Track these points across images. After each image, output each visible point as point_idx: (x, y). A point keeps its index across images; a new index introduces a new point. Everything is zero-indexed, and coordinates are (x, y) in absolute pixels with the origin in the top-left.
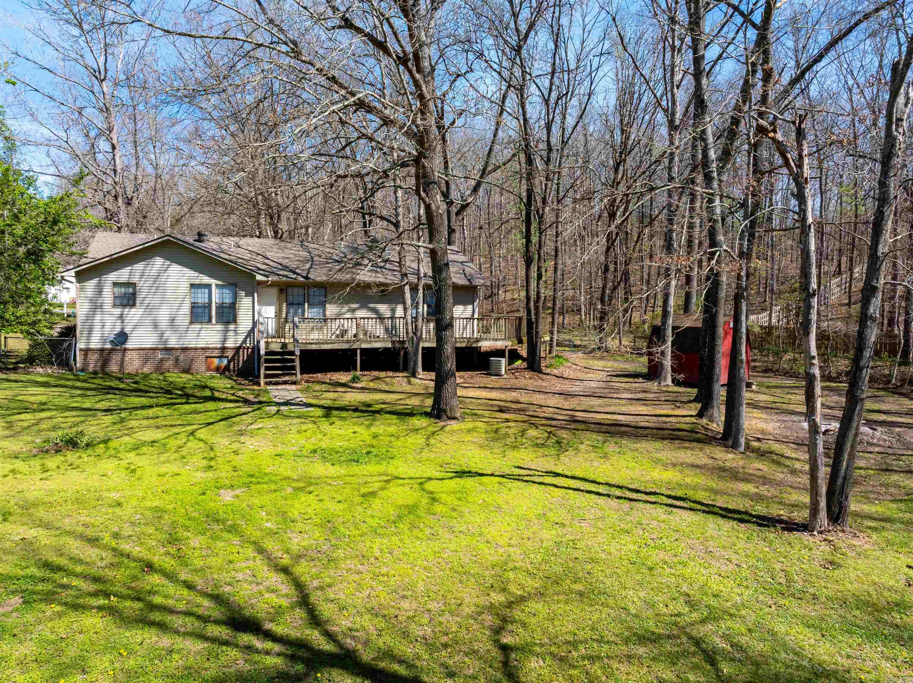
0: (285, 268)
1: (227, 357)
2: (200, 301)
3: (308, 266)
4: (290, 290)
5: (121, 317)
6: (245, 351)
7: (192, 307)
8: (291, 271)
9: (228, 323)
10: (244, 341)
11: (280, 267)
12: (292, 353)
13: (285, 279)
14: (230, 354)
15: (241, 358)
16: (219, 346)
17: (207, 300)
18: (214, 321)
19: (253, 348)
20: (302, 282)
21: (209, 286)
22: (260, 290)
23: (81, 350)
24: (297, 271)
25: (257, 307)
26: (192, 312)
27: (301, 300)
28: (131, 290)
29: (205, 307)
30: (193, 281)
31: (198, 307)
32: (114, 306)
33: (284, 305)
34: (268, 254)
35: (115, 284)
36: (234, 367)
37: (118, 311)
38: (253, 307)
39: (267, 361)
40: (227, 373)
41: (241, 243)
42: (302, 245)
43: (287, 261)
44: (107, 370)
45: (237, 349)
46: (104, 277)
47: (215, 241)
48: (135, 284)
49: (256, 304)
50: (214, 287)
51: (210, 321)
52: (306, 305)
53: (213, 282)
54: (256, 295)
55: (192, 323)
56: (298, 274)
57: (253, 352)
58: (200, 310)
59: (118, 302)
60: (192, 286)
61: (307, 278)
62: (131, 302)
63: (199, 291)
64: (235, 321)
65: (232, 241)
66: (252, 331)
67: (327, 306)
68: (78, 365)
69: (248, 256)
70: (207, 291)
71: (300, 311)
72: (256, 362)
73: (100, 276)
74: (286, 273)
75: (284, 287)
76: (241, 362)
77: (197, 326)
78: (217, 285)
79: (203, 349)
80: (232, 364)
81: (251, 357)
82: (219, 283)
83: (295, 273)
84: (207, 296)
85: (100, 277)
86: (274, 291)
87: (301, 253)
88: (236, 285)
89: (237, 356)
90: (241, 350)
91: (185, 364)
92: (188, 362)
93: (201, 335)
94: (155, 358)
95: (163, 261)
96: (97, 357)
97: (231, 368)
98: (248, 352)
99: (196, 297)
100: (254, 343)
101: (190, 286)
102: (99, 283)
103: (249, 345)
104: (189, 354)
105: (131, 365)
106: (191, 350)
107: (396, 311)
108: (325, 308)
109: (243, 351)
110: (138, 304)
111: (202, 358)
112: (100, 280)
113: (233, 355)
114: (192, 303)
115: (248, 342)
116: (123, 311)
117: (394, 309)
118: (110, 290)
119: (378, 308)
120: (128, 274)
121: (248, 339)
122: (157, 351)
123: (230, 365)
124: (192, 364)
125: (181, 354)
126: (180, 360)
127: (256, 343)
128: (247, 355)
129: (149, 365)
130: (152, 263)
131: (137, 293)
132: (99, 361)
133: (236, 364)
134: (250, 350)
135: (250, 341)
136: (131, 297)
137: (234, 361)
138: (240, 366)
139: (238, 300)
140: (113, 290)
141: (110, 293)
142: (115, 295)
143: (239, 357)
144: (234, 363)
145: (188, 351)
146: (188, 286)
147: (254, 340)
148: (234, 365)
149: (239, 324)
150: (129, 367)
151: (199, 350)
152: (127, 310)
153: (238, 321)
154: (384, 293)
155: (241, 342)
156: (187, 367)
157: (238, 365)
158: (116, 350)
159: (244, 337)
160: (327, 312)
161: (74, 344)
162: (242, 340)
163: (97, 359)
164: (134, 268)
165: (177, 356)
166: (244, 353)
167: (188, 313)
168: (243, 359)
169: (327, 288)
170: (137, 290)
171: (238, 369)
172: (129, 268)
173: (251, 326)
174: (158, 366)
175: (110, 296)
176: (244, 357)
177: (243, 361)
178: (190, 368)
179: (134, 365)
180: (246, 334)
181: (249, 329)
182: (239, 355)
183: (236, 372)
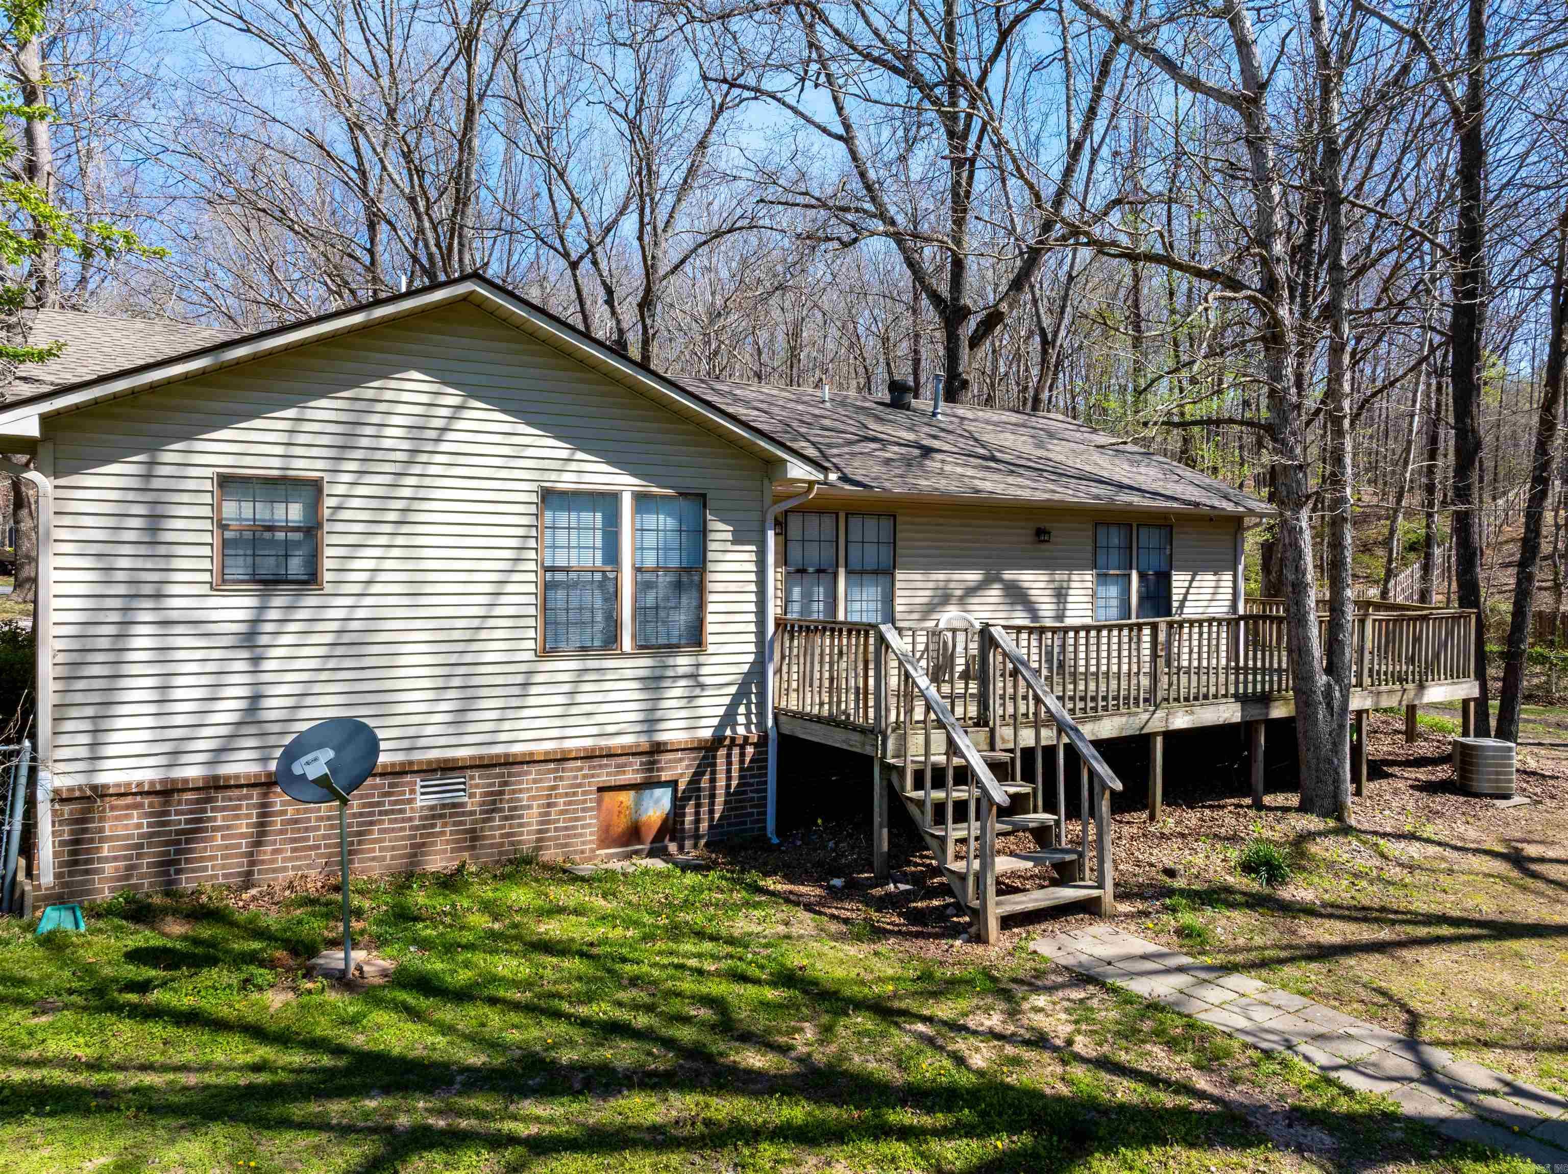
1: (674, 784)
2: (573, 560)
5: (252, 633)
6: (736, 751)
7: (548, 586)
9: (672, 648)
10: (729, 718)
14: (681, 769)
15: (721, 783)
16: (643, 740)
17: (600, 559)
18: (627, 644)
19: (762, 743)
21: (607, 501)
23: (59, 798)
26: (545, 607)
27: (828, 556)
28: (295, 512)
29: (594, 585)
30: (550, 479)
31: (567, 586)
32: (223, 582)
33: (780, 575)
35: (227, 484)
36: (697, 821)
37: (240, 606)
38: (760, 582)
40: (673, 847)
44: (186, 883)
45: (707, 750)
46: (170, 455)
48: (313, 484)
50: (626, 504)
51: (612, 639)
52: (842, 574)
53: (625, 483)
54: (770, 535)
55: (547, 651)
58: (575, 598)
59: (239, 565)
60: (547, 497)
62: (297, 568)
64: (697, 639)
66: (757, 673)
67: (899, 576)
68: (44, 874)
70: (600, 519)
71: (821, 594)
72: (771, 812)
73: (153, 441)
75: (782, 512)
76: (720, 800)
77: (568, 666)
78: (637, 497)
79: (590, 756)
80: (690, 810)
81: (753, 774)
82: (645, 485)
84: (600, 539)
85: (154, 449)
88: (702, 499)
89: (707, 777)
90: (722, 752)
91: (521, 825)
92: (531, 817)
93: (580, 698)
94: (401, 811)
95: (435, 388)
96: (139, 826)
97: (687, 826)
98: (742, 762)
99: (574, 543)
100: (761, 723)
101: (543, 501)
102: (148, 476)
103: (748, 730)
104: (535, 781)
105: (294, 850)
106: (544, 767)
107: (1071, 592)
108: (893, 585)
109: (729, 756)
110: (328, 576)
111: (584, 793)
112: (152, 463)
113: (695, 774)
114: (547, 569)
115: (741, 719)
116: (262, 608)
117: (1065, 585)
118: (206, 511)
119: (1026, 585)
120: (283, 438)
121: (742, 709)
122: (408, 778)
123: (684, 815)
124: (548, 822)
125: (506, 784)
126: (501, 810)
127: (770, 723)
128: (741, 769)
129: (375, 841)
130: (388, 395)
131: (327, 527)
132: (150, 845)
133: (705, 809)
134: (750, 750)
135: (748, 715)
136: (297, 544)
137: (698, 798)
138: (717, 816)
139: (710, 556)
140: (220, 510)
141: (207, 525)
142: (228, 535)
143: (713, 780)
144: (698, 806)
145: (534, 769)
146: (533, 498)
147: (761, 714)
148: (697, 813)
149: (711, 649)
150: (284, 860)
151: (572, 764)
152: (278, 601)
153: (711, 639)
154: (1041, 535)
155: (715, 722)
156: (527, 838)
157: (711, 812)
158: (228, 787)
159: (727, 700)
160: (898, 601)
161: (24, 771)
162: (721, 711)
163: (141, 836)
164: (309, 414)
165: (492, 793)
166: (729, 764)
167: (532, 611)
168: (728, 786)
169: (899, 519)
170: (327, 513)
171: (711, 827)
172: (291, 413)
173: (751, 658)
174: (413, 846)
175: (207, 538)
176: (729, 778)
177: (728, 794)
178: (539, 840)
179: (311, 848)
180: (733, 689)
181: (745, 668)
182: (714, 773)
183: (703, 842)
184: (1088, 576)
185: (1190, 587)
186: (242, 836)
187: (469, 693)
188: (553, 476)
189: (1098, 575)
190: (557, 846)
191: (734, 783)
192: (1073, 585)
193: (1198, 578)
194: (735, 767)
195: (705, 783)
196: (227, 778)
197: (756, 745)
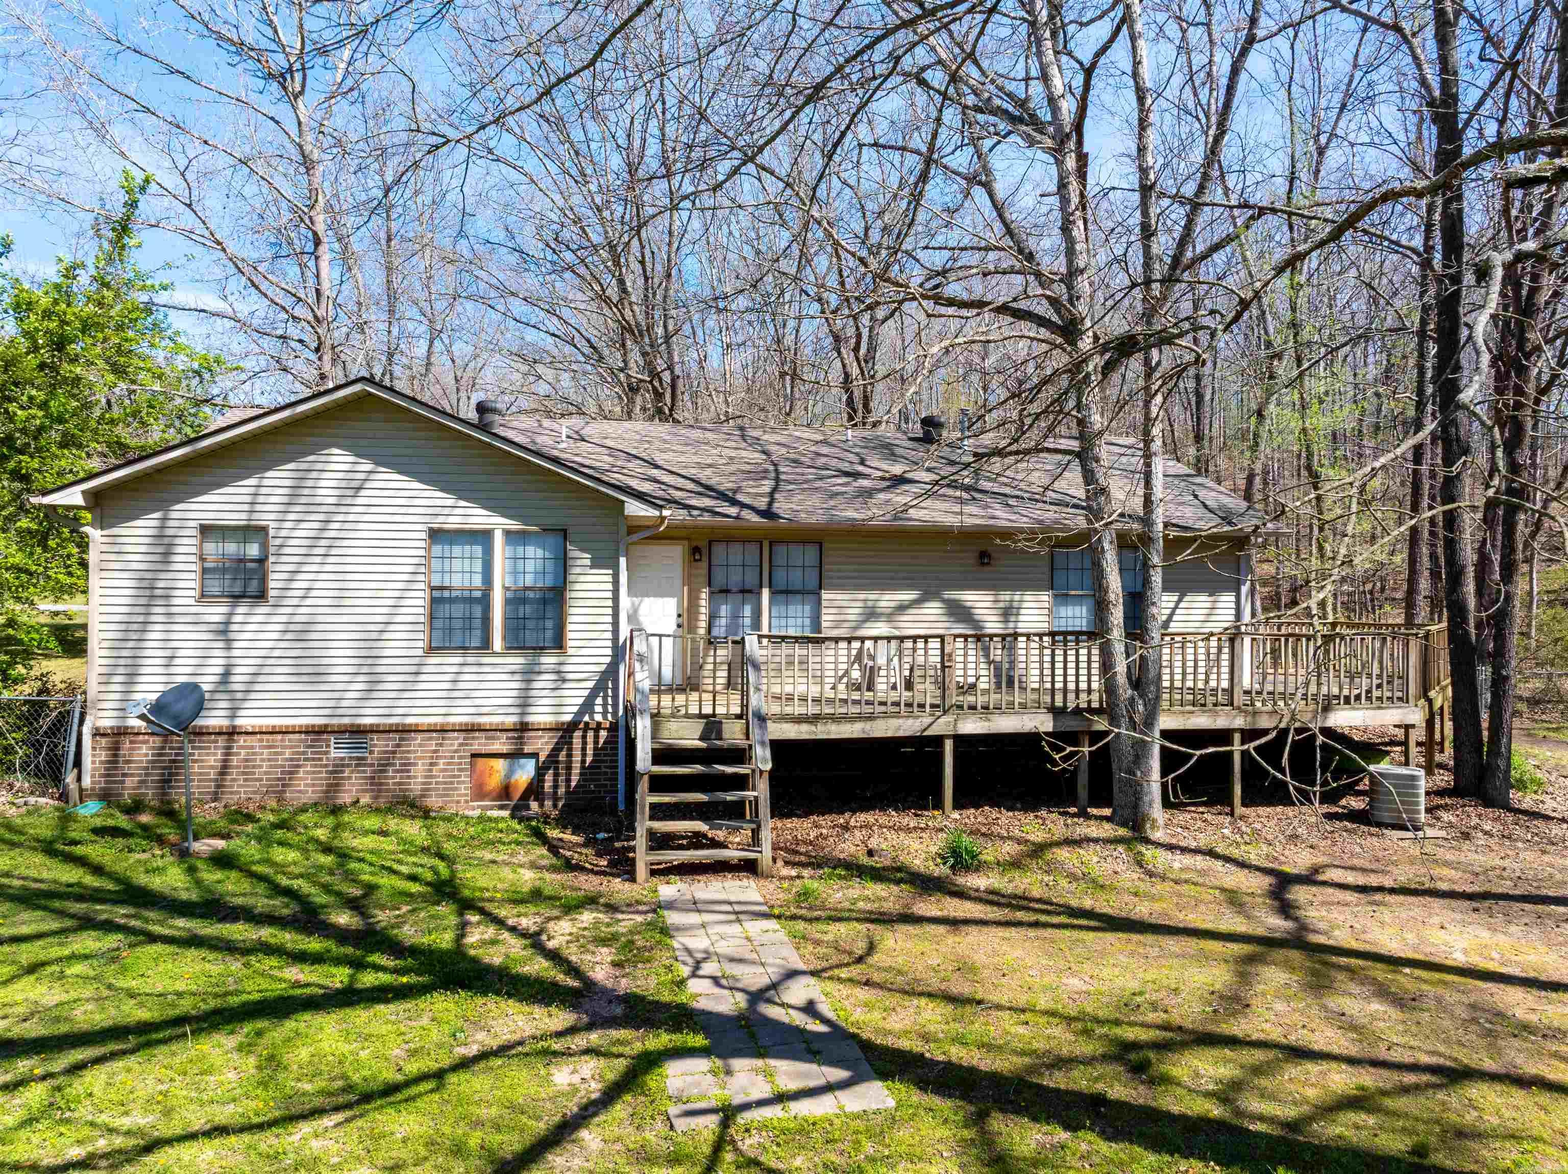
0: (708, 489)
1: (535, 755)
2: (457, 581)
3: (767, 486)
4: (719, 550)
5: (224, 632)
6: (590, 734)
7: (434, 601)
8: (722, 496)
9: (540, 649)
10: (587, 706)
11: (691, 486)
12: (739, 755)
13: (707, 517)
14: (542, 744)
15: (577, 758)
16: (510, 720)
17: (478, 581)
18: (498, 644)
19: (613, 728)
20: (755, 528)
21: (484, 537)
22: (637, 550)
23: (98, 733)
24: (740, 497)
25: (625, 602)
26: (432, 617)
27: (751, 579)
28: (253, 550)
29: (471, 600)
30: (437, 523)
31: (451, 601)
32: (204, 596)
33: (704, 595)
34: (659, 458)
35: (206, 531)
36: (556, 787)
37: (216, 613)
38: (616, 599)
39: (658, 784)
40: (535, 807)
41: (586, 432)
42: (743, 437)
43: (709, 472)
45: (566, 731)
46: (178, 511)
47: (523, 426)
48: (264, 529)
49: (623, 590)
50: (498, 538)
51: (486, 644)
52: (766, 593)
53: (498, 523)
54: (623, 561)
55: (431, 650)
56: (743, 506)
57: (612, 741)
58: (458, 610)
59: (215, 587)
60: (436, 535)
61: (768, 514)
62: (253, 586)
63: (457, 550)
64: (559, 643)
65: (564, 427)
66: (611, 672)
67: (826, 595)
68: (87, 782)
69: (604, 460)
70: (478, 550)
71: (747, 611)
72: (621, 786)
73: (164, 505)
74: (707, 502)
75: (703, 544)
76: (576, 771)
77: (450, 659)
78: (508, 533)
79: (470, 729)
80: (549, 777)
81: (605, 753)
82: (514, 525)
83: (734, 502)
84: (478, 566)
85: (164, 509)
86: (676, 553)
87: (744, 454)
88: (564, 533)
89: (564, 753)
90: (578, 734)
91: (409, 777)
92: (419, 771)
93: (461, 685)
94: (320, 759)
95: (351, 459)
96: (146, 755)
97: (546, 790)
98: (596, 742)
99: (447, 568)
100: (615, 713)
101: (430, 537)
102: (162, 527)
103: (605, 718)
104: (420, 745)
105: (245, 780)
106: (427, 735)
107: (1023, 611)
108: (820, 603)
109: (584, 737)
110: (272, 593)
111: (460, 757)
112: (165, 519)
113: (553, 750)
114: (433, 589)
115: (598, 709)
116: (231, 614)
117: (1015, 604)
118: (194, 550)
119: (969, 604)
120: (248, 499)
121: (599, 701)
122: (325, 736)
123: (543, 781)
124: (431, 777)
125: (398, 746)
126: (394, 765)
127: (621, 712)
128: (595, 749)
129: (301, 779)
130: (319, 466)
131: (272, 559)
132: (153, 768)
133: (562, 778)
134: (603, 734)
135: (605, 705)
136: (253, 571)
137: (556, 769)
138: (573, 784)
139: (571, 578)
140: (201, 549)
141: (193, 558)
142: (207, 565)
143: (569, 756)
144: (556, 775)
145: (419, 736)
146: (423, 535)
147: (615, 705)
148: (555, 781)
149: (570, 651)
150: (239, 786)
151: (451, 735)
152: (240, 610)
153: (570, 643)
154: (984, 558)
155: (575, 709)
156: (415, 787)
157: (568, 781)
158: (202, 734)
159: (586, 693)
160: (824, 618)
161: (77, 715)
162: (580, 701)
163: (148, 762)
164: (266, 482)
165: (386, 752)
166: (584, 743)
167: (422, 619)
168: (583, 761)
169: (826, 545)
170: (272, 550)
171: (568, 792)
172: (252, 481)
173: (608, 660)
174: (329, 785)
175: (193, 567)
176: (584, 755)
177: (583, 767)
178: (423, 790)
179: (257, 780)
180: (591, 684)
181: (603, 668)
182: (570, 749)
183: (560, 804)
184: (1045, 597)
185: (1176, 607)
186: (212, 767)
187: (373, 678)
188: (441, 519)
189: (1056, 596)
190: (437, 796)
191: (589, 759)
192: (1025, 605)
193: (1186, 599)
194: (590, 746)
195: (562, 756)
196: (201, 727)
197: (609, 730)
